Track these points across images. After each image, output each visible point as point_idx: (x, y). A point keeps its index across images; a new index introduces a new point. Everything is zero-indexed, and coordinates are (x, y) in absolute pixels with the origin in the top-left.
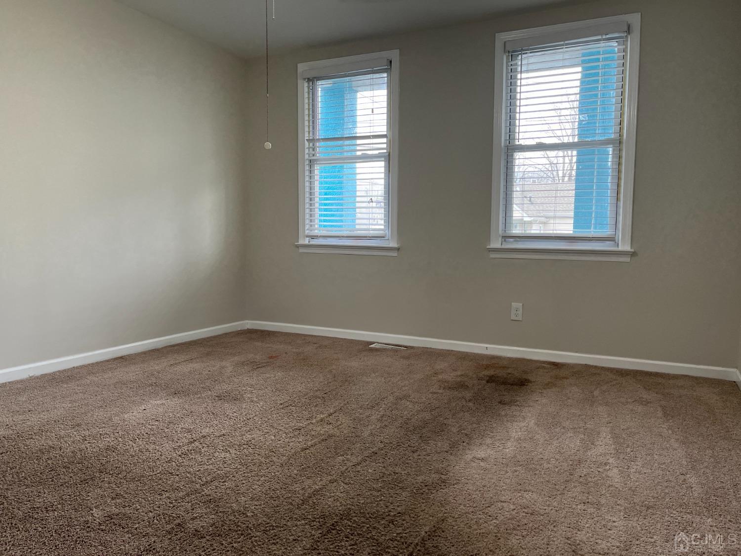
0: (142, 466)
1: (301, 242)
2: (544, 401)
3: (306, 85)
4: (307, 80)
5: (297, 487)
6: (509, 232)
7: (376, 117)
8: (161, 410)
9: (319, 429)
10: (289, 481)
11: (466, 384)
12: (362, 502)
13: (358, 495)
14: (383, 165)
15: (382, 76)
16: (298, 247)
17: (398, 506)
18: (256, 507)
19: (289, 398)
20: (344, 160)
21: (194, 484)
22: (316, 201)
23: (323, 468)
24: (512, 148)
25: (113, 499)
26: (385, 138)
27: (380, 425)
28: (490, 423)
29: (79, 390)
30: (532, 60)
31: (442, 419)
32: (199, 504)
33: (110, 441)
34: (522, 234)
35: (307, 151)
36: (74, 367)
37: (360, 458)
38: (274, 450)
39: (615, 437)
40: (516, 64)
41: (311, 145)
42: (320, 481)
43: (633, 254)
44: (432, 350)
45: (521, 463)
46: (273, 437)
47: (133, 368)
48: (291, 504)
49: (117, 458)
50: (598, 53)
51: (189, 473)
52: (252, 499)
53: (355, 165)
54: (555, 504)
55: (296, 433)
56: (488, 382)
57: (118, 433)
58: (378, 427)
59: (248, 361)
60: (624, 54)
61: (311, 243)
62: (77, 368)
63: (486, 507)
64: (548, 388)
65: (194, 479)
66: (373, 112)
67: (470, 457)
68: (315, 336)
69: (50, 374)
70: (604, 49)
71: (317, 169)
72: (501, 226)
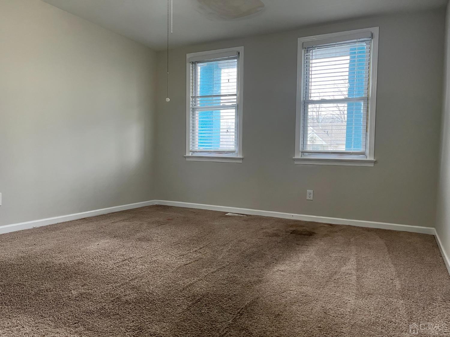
0: (98, 271)
1: (187, 155)
2: (322, 243)
3: (191, 65)
4: (191, 63)
5: (181, 282)
6: (305, 149)
7: (230, 84)
8: (107, 245)
9: (194, 255)
10: (176, 279)
11: (279, 234)
12: (215, 290)
13: (213, 286)
14: (234, 111)
15: (234, 61)
16: (185, 157)
17: (234, 292)
18: (159, 291)
19: (178, 240)
20: (212, 108)
21: (125, 280)
22: (196, 131)
23: (195, 274)
24: (307, 102)
25: (82, 286)
26: (235, 96)
27: (228, 253)
28: (289, 254)
29: (62, 234)
30: (318, 53)
31: (263, 251)
32: (128, 289)
33: (80, 259)
34: (313, 150)
35: (191, 103)
36: (58, 223)
37: (215, 270)
38: (169, 265)
39: (358, 261)
40: (309, 55)
41: (194, 99)
42: (193, 280)
43: (375, 162)
44: (261, 217)
45: (303, 273)
46: (169, 259)
47: (91, 224)
48: (177, 290)
49: (84, 267)
50: (355, 49)
51: (123, 275)
52: (156, 287)
53: (220, 111)
54: (319, 292)
55: (181, 257)
56: (291, 233)
57: (84, 255)
58: (227, 255)
59: (156, 221)
60: (369, 50)
61: (193, 155)
62: (60, 223)
63: (282, 293)
64: (325, 237)
65: (125, 278)
66: (229, 81)
67: (276, 269)
68: (195, 209)
69: (45, 227)
70: (358, 47)
71: (197, 113)
72: (301, 146)
